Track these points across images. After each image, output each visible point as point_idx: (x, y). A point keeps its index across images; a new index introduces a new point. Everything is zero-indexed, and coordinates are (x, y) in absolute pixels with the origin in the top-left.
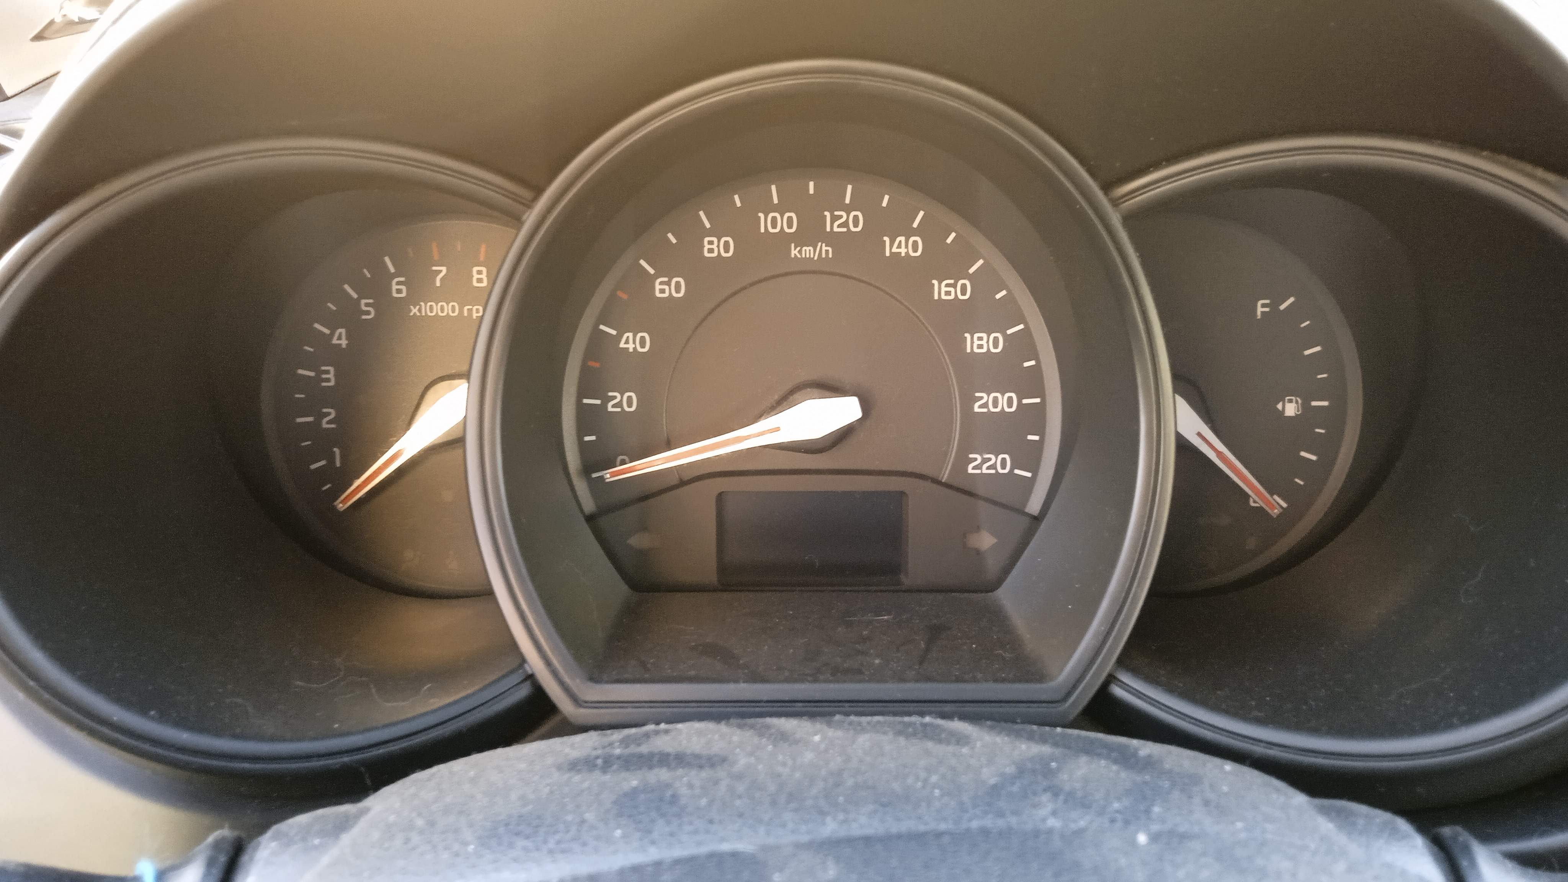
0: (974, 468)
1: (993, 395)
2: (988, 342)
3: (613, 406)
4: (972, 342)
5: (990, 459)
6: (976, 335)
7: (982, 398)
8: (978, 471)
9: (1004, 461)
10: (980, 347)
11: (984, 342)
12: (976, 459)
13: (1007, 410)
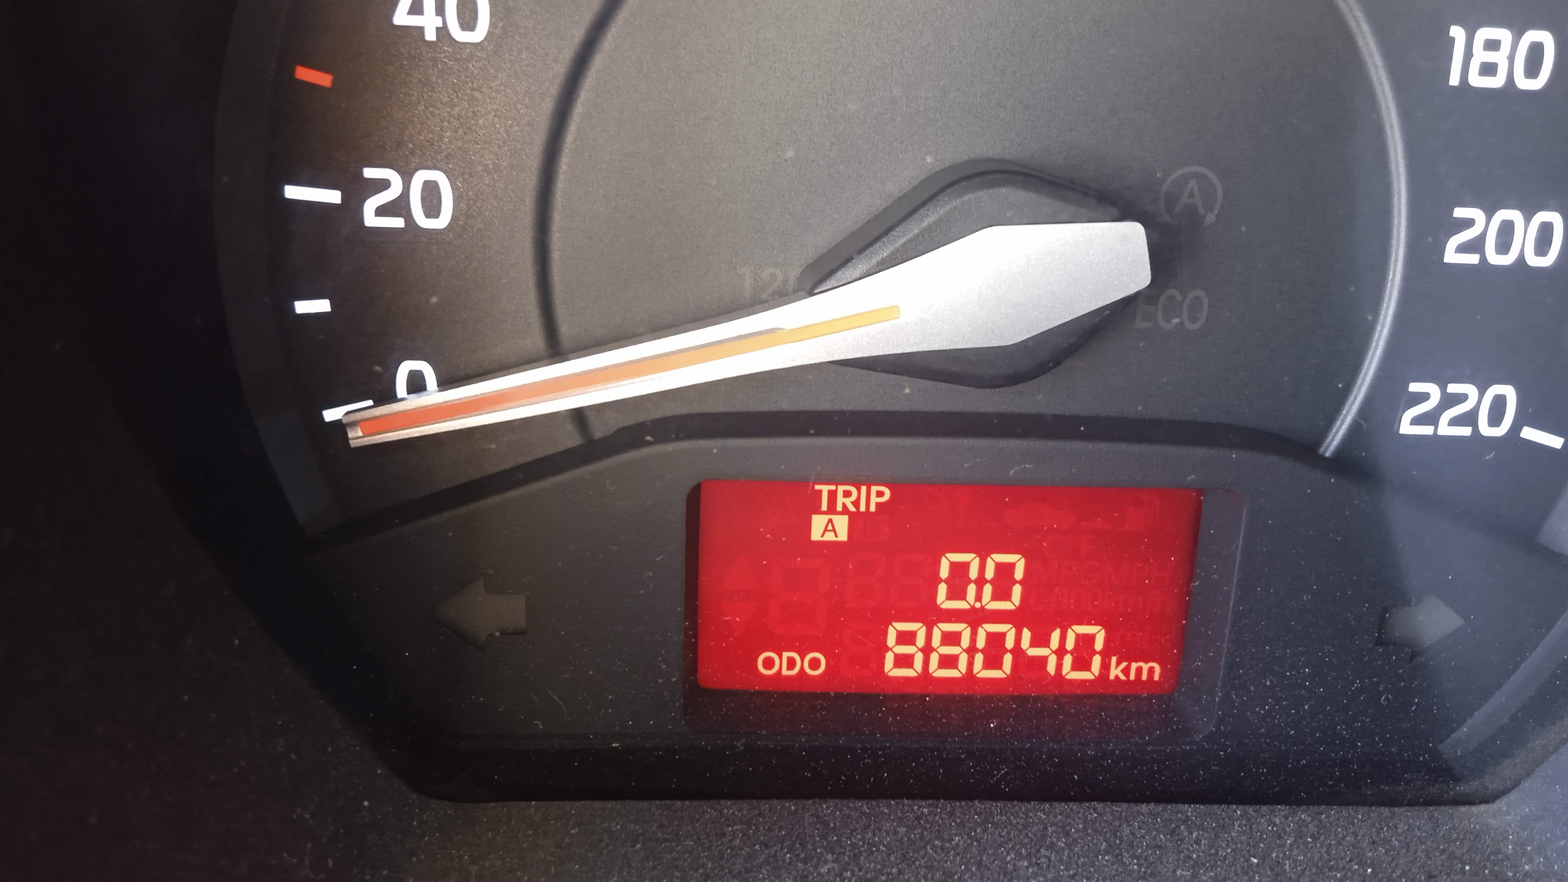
0: (1416, 421)
1: (1503, 215)
2: (1511, 58)
3: (381, 211)
4: (1468, 55)
5: (1461, 398)
6: (1484, 34)
7: (1469, 223)
8: (1427, 430)
9: (1499, 403)
10: (1489, 69)
11: (1500, 58)
12: (1425, 397)
13: (1534, 261)
